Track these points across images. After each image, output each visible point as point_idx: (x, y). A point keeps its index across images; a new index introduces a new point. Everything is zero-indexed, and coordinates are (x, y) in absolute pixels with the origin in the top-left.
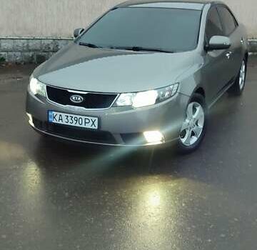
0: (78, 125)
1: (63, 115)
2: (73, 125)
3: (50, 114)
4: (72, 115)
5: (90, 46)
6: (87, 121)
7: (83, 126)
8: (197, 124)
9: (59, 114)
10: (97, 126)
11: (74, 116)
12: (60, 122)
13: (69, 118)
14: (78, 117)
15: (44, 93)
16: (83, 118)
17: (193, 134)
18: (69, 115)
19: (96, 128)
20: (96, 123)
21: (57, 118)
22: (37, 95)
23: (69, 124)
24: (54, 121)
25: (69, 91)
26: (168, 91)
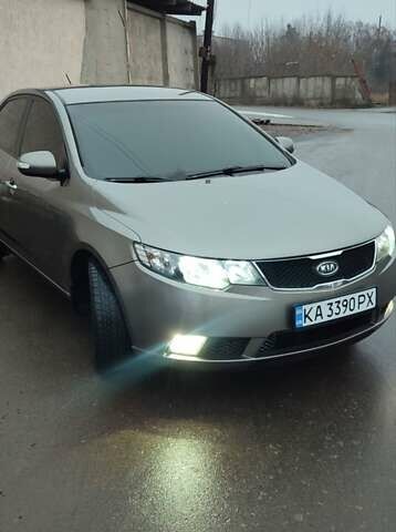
0: (348, 313)
3: (298, 312)
9: (315, 305)
11: (342, 299)
12: (319, 320)
13: (334, 307)
14: (348, 297)
16: (356, 296)
18: (333, 301)
23: (334, 317)
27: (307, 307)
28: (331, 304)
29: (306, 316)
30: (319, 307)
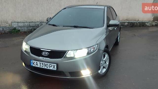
1: (38, 62)
2: (43, 67)
3: (31, 61)
4: (43, 63)
5: (54, 25)
6: (51, 66)
7: (49, 68)
8: (106, 63)
10: (56, 68)
11: (44, 63)
12: (37, 66)
13: (41, 64)
15: (29, 50)
17: (104, 67)
18: (41, 62)
19: (56, 69)
20: (55, 67)
21: (35, 64)
22: (25, 51)
24: (34, 65)
25: (41, 49)
26: (93, 48)
27: (34, 61)
28: (40, 63)
29: (33, 63)
30: (37, 62)
